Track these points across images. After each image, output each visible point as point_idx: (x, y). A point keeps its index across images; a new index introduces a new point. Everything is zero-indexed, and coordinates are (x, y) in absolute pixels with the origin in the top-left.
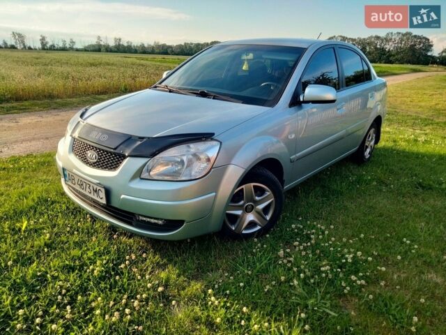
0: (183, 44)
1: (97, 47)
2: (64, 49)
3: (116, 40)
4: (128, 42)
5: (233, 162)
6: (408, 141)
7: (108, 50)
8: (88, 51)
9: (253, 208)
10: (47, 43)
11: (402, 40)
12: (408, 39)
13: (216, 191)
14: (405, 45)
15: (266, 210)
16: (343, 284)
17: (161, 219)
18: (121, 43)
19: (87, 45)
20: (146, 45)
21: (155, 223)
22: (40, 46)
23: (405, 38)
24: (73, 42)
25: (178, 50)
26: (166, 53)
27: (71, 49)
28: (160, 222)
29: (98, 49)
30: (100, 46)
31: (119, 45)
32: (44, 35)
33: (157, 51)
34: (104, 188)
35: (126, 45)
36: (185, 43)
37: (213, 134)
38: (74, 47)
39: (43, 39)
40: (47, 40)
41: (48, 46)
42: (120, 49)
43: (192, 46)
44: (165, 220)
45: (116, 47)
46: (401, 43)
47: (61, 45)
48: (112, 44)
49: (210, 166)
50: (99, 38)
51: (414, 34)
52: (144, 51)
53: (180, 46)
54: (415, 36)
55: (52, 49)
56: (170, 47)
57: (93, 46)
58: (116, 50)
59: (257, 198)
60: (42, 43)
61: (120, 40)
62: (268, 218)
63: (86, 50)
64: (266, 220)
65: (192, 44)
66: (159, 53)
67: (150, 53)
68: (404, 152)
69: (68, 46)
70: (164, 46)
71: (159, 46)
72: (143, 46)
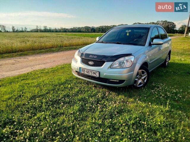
0: (73, 28)
1: (36, 30)
2: (22, 31)
3: (44, 27)
4: (49, 28)
5: (138, 62)
6: (178, 60)
7: (41, 31)
8: (32, 32)
9: (141, 78)
10: (15, 29)
11: (163, 24)
12: (166, 23)
13: (133, 71)
14: (165, 25)
15: (145, 79)
16: (175, 97)
17: (118, 80)
18: (47, 28)
19: (32, 29)
20: (57, 29)
21: (116, 81)
22: (12, 31)
23: (164, 23)
24: (26, 28)
25: (71, 30)
26: (66, 32)
27: (25, 31)
28: (118, 81)
29: (37, 31)
30: (38, 29)
31: (46, 29)
32: (13, 26)
33: (62, 31)
34: (98, 72)
35: (48, 29)
36: (74, 28)
37: (132, 54)
38: (27, 30)
39: (13, 28)
40: (15, 28)
41: (15, 30)
42: (46, 31)
43: (77, 28)
44: (119, 80)
45: (44, 30)
46: (163, 25)
47: (21, 30)
48: (43, 28)
49: (132, 64)
50: (37, 26)
51: (168, 21)
52: (56, 31)
53: (71, 29)
54: (169, 22)
55: (17, 31)
56: (67, 29)
57: (35, 30)
58: (44, 31)
59: (143, 75)
60: (13, 29)
61: (46, 27)
62: (145, 81)
63: (31, 31)
64: (144, 82)
65: (76, 28)
66: (63, 32)
67: (59, 32)
68: (178, 63)
69: (24, 30)
70: (64, 29)
71: (62, 29)
72: (56, 29)
